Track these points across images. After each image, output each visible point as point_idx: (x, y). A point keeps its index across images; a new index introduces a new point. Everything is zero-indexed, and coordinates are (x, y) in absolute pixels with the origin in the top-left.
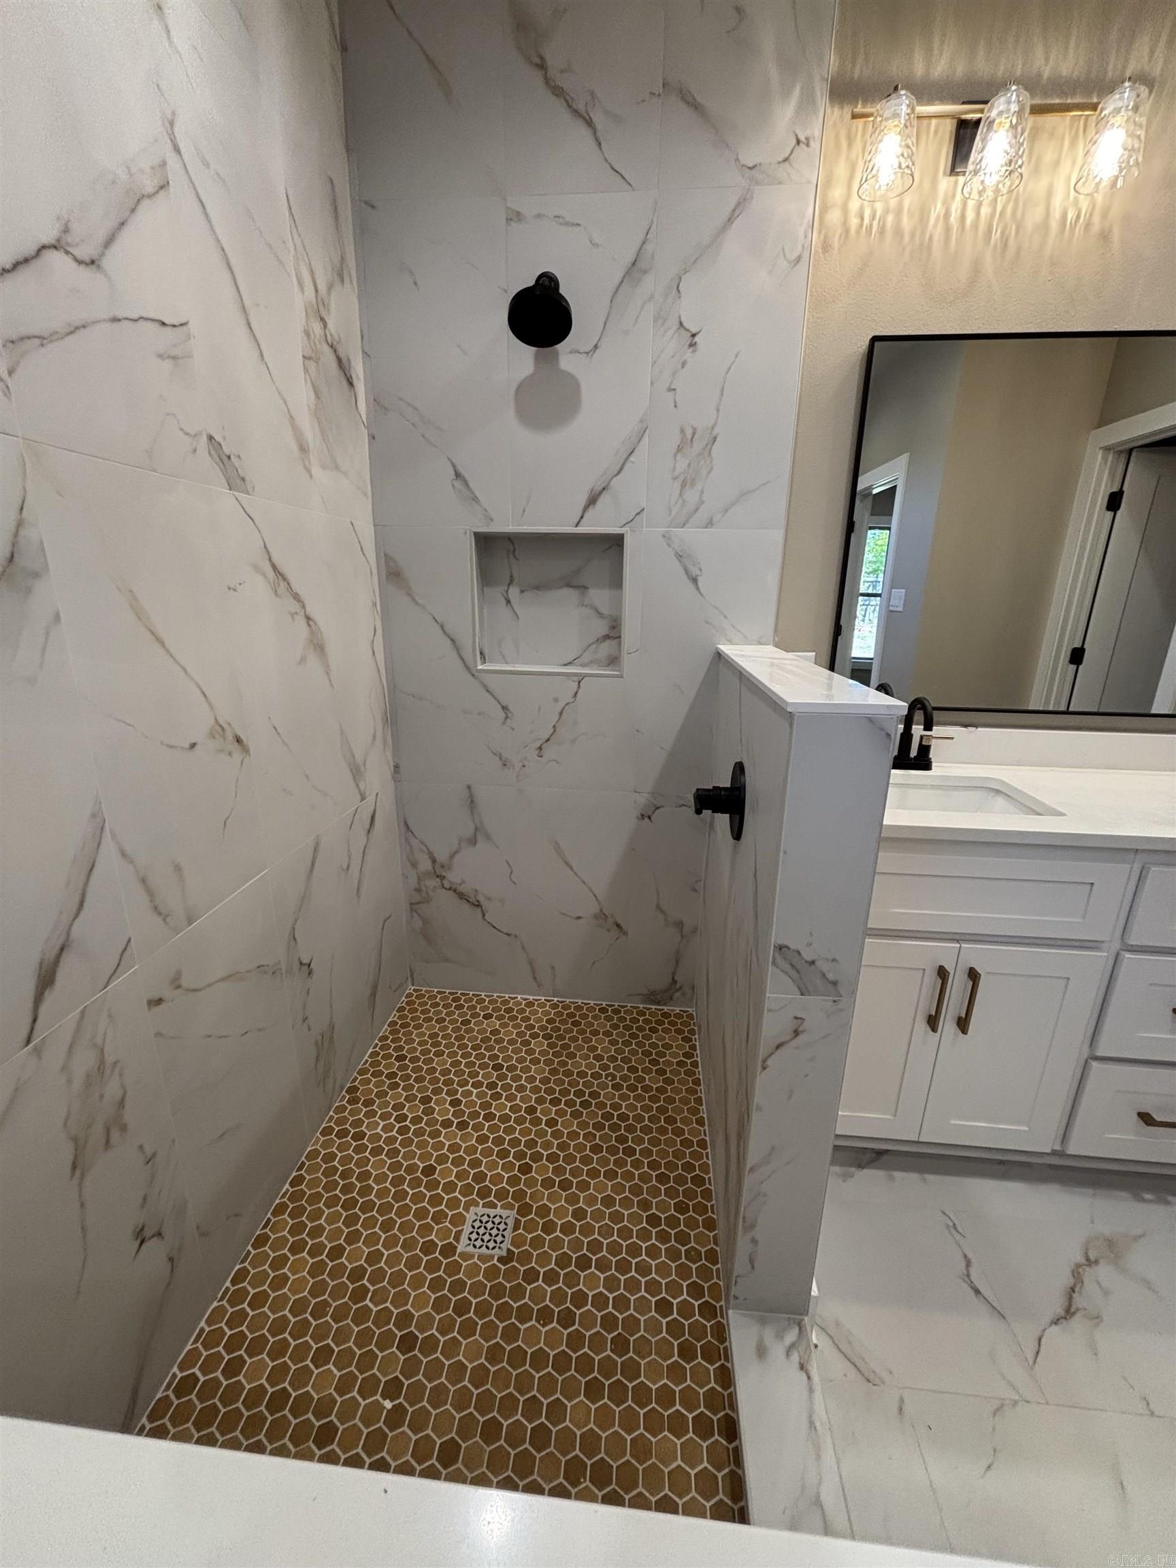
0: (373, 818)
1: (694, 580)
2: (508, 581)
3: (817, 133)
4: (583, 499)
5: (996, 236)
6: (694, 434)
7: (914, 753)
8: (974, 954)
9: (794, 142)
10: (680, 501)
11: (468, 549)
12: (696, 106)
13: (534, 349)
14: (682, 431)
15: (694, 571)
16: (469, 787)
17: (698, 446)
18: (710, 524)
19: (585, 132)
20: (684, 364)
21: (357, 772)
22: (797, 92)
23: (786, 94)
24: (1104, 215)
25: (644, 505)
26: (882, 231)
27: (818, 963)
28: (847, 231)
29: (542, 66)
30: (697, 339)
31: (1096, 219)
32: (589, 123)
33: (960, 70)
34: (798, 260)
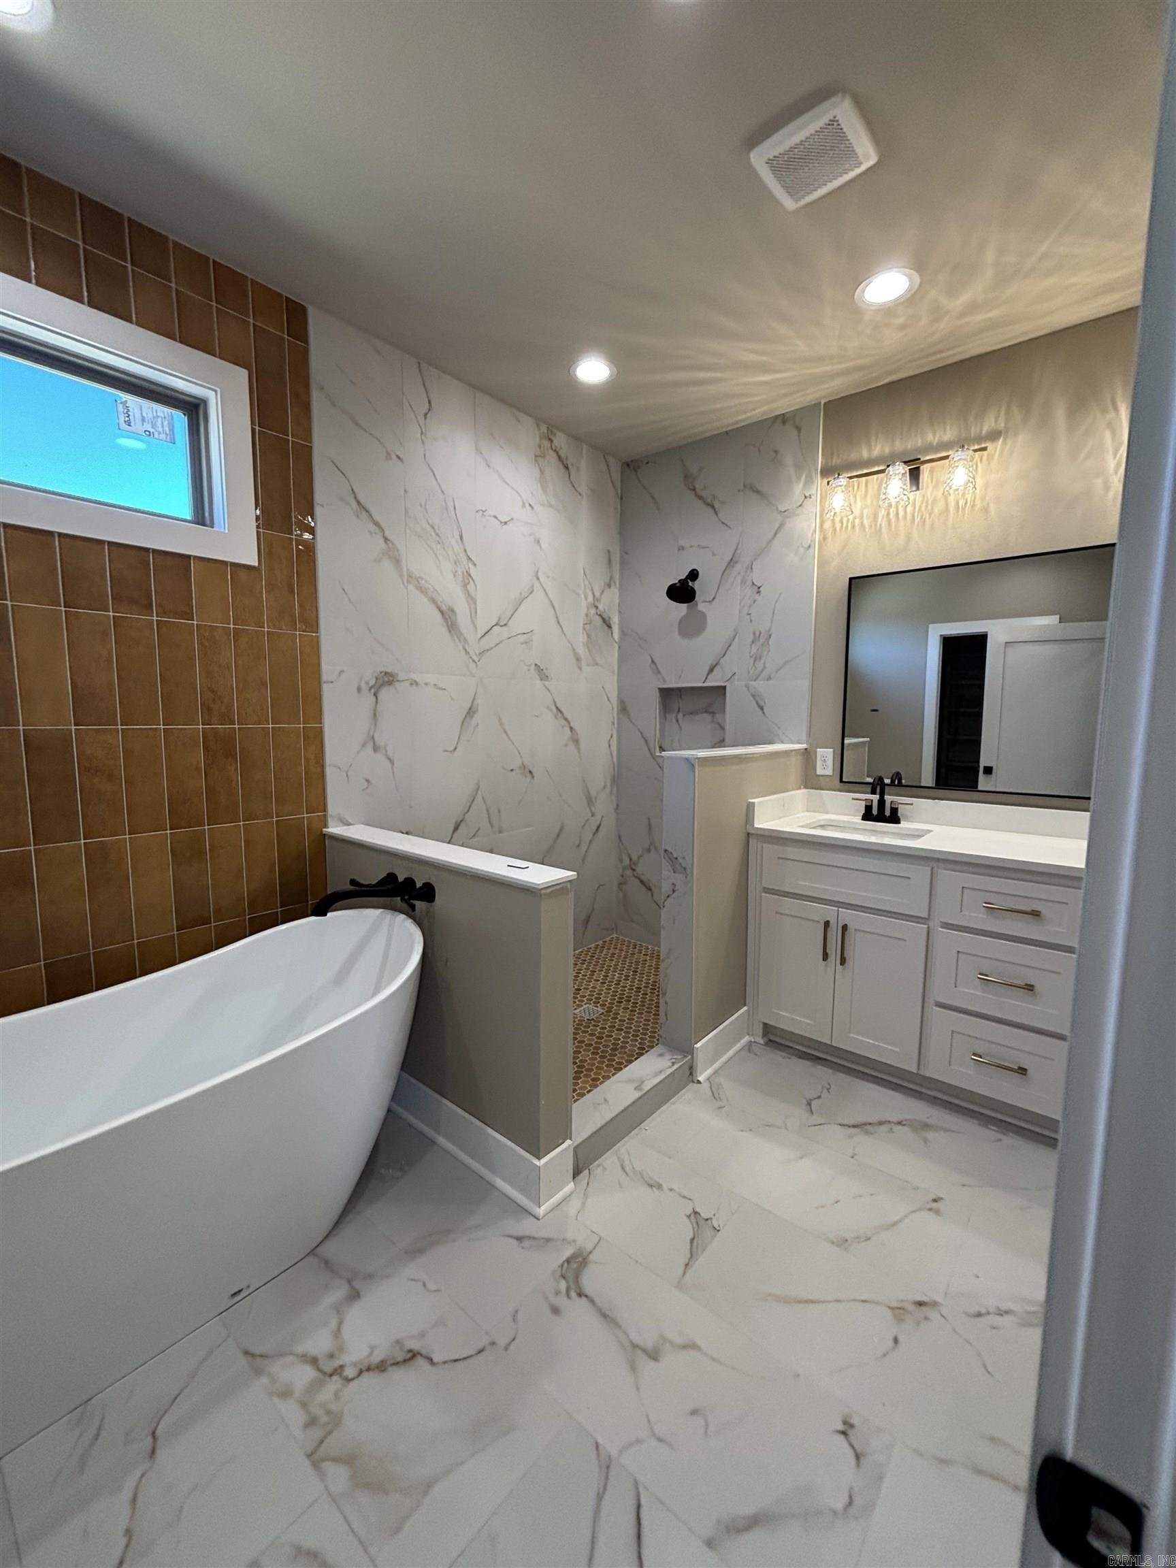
0: (598, 827)
1: (762, 708)
2: (677, 710)
3: (814, 492)
4: (707, 669)
5: (917, 520)
6: (760, 634)
7: (887, 813)
8: (847, 916)
9: (804, 497)
10: (754, 668)
11: (655, 698)
12: (758, 492)
13: (686, 605)
14: (754, 634)
15: (762, 703)
16: (649, 819)
17: (762, 640)
18: (769, 678)
19: (711, 511)
20: (754, 602)
21: (590, 801)
22: (803, 478)
23: (799, 479)
24: (983, 499)
25: (736, 671)
26: (853, 527)
27: (679, 859)
28: (835, 530)
29: (694, 490)
30: (761, 589)
31: (978, 502)
32: (713, 507)
33: (887, 450)
34: (809, 547)
